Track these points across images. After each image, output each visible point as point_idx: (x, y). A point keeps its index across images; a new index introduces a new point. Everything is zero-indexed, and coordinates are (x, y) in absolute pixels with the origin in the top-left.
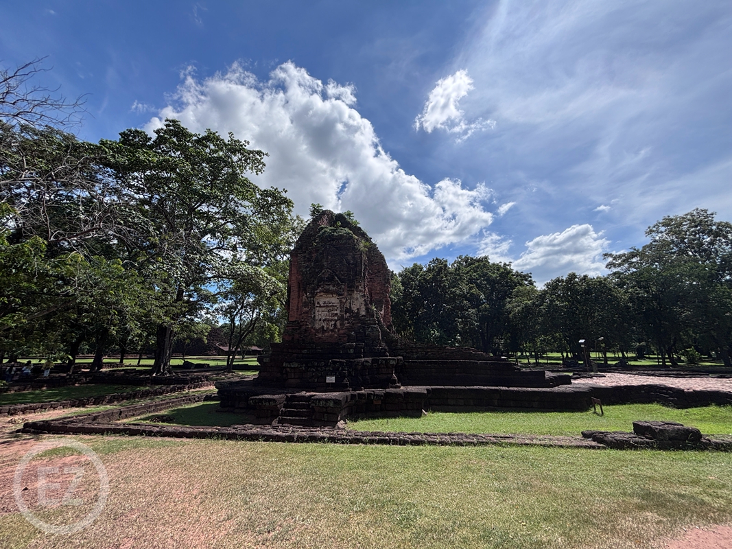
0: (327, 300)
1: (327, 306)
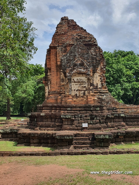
0: (79, 78)
1: (79, 82)
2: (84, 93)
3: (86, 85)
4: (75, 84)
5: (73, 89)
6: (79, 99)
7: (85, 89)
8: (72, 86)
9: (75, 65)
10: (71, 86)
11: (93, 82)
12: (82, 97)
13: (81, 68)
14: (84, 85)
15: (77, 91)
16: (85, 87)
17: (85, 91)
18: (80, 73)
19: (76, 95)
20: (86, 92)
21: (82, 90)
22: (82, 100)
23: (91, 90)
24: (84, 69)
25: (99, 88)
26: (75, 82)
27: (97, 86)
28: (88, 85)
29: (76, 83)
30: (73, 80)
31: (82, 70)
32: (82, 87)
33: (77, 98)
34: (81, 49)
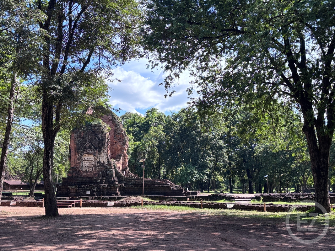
0: (88, 157)
1: (88, 160)
2: (92, 169)
3: (94, 163)
4: (85, 162)
5: (84, 166)
6: (88, 173)
8: (84, 164)
9: (85, 148)
10: (82, 164)
11: (100, 161)
12: (91, 172)
13: (89, 150)
14: (92, 163)
15: (87, 167)
16: (93, 164)
17: (93, 167)
18: (88, 154)
19: (87, 170)
21: (91, 167)
22: (91, 175)
23: (98, 167)
25: (106, 165)
26: (85, 160)
27: (104, 163)
29: (87, 161)
30: (84, 159)
31: (90, 152)
32: (91, 164)
33: (87, 173)
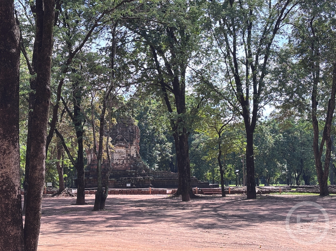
0: (119, 150)
1: (119, 153)
2: (123, 162)
4: (116, 154)
5: (114, 158)
6: (119, 166)
7: (124, 159)
8: (114, 156)
9: (117, 140)
11: (130, 153)
12: (121, 164)
15: (117, 160)
16: (124, 157)
18: (120, 146)
19: (117, 163)
20: (125, 161)
21: (121, 160)
22: (121, 167)
23: (129, 159)
24: (124, 143)
25: (135, 158)
27: (133, 156)
28: (126, 156)
31: (122, 144)
32: (122, 157)
33: (117, 166)
34: (121, 127)
